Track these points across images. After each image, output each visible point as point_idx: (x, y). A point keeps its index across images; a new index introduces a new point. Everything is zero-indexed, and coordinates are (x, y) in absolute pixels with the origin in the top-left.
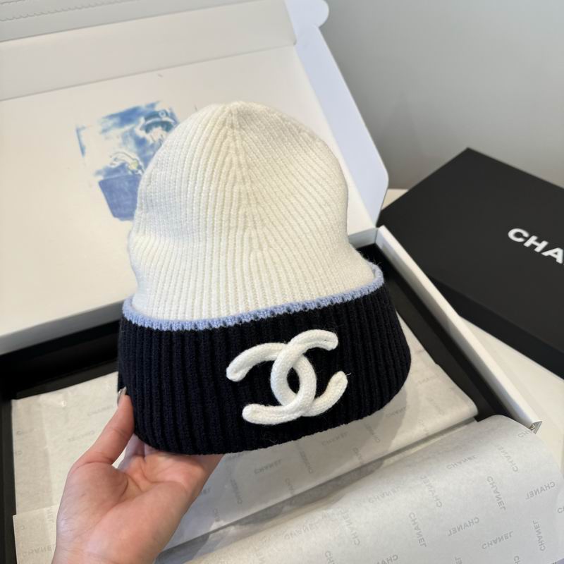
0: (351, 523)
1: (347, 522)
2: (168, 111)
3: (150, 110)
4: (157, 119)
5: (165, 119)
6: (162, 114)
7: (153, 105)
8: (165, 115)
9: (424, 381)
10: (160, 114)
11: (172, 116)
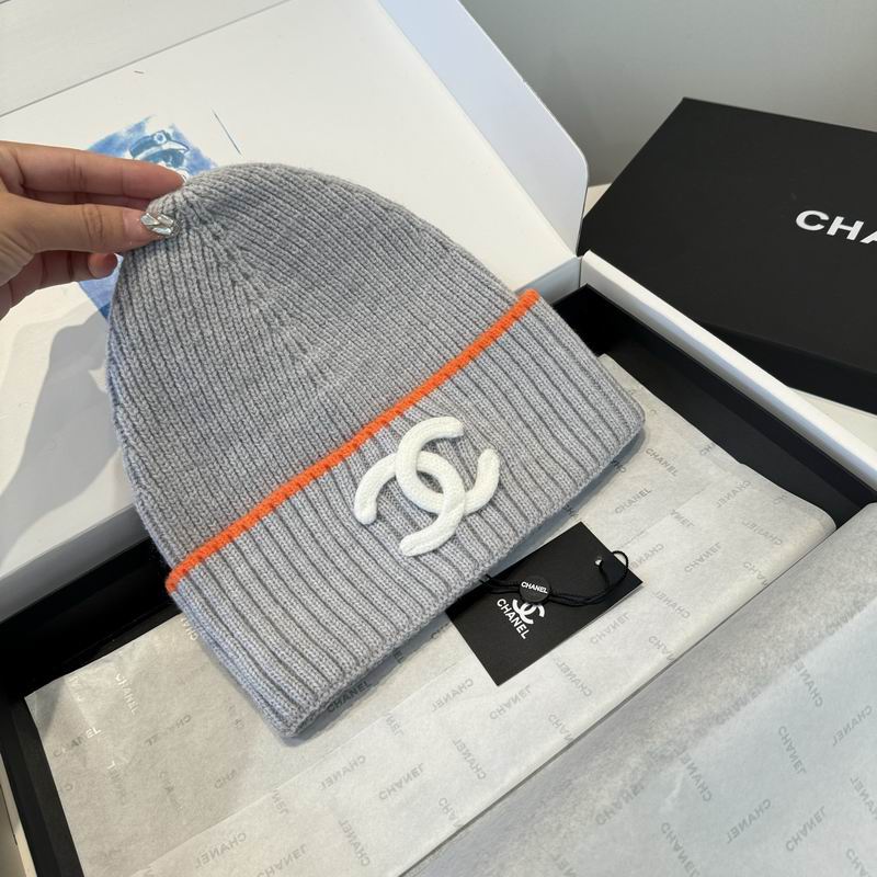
0: (695, 769)
1: (689, 768)
2: (170, 132)
3: (137, 137)
4: (154, 150)
5: (166, 146)
6: (160, 138)
7: (139, 127)
8: (165, 139)
9: (729, 496)
10: (155, 138)
11: (178, 138)
